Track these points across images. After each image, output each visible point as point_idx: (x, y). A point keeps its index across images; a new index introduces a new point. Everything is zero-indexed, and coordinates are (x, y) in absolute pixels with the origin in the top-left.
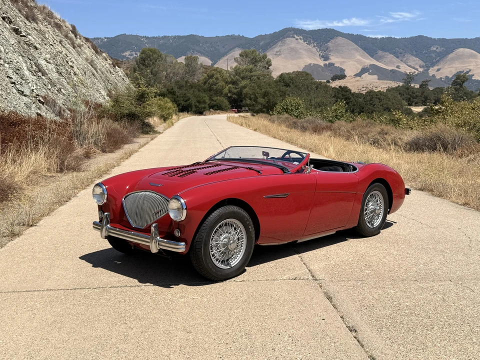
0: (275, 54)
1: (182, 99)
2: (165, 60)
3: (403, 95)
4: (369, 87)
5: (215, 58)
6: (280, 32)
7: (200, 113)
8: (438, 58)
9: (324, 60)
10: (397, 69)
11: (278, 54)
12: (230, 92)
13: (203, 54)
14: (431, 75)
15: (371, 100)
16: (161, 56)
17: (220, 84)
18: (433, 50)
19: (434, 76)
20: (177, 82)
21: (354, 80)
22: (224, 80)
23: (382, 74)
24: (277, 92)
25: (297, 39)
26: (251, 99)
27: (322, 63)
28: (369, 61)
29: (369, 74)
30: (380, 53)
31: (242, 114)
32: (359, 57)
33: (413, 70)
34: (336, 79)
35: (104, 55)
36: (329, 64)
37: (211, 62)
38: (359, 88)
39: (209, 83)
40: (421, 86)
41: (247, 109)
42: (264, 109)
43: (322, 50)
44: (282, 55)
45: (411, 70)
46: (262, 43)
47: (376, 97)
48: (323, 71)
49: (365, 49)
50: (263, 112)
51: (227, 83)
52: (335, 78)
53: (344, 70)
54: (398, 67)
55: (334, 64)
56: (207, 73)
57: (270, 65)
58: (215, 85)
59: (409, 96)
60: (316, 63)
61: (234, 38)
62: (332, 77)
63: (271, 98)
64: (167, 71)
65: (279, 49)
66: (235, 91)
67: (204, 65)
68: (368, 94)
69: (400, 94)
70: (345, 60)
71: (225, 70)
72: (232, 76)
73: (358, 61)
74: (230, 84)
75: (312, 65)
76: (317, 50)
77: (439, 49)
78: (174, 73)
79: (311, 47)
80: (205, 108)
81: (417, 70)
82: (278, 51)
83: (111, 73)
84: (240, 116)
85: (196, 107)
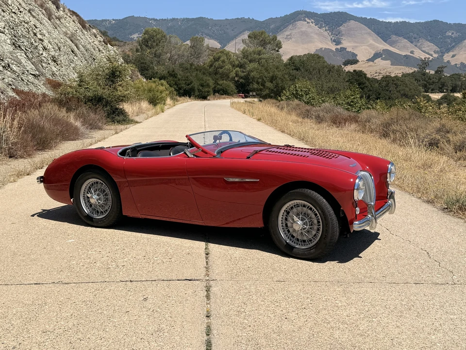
0: (286, 38)
1: (184, 82)
2: (170, 42)
3: (420, 81)
4: (382, 72)
5: (224, 41)
6: (291, 15)
7: (204, 97)
8: (454, 44)
9: (335, 45)
10: (411, 55)
11: (288, 38)
12: (237, 75)
13: (211, 37)
14: (445, 61)
15: (387, 85)
16: (165, 36)
17: (227, 67)
18: (448, 36)
19: (448, 62)
20: (181, 65)
21: (367, 65)
22: (231, 63)
23: (395, 59)
24: (286, 76)
25: (308, 23)
26: (258, 83)
27: (333, 47)
28: (382, 46)
29: (381, 59)
30: (394, 37)
31: (248, 99)
32: (371, 42)
33: (428, 56)
34: (348, 64)
35: (94, 31)
36: (341, 48)
37: (220, 46)
38: (371, 74)
39: (215, 66)
40: (436, 72)
41: (254, 94)
42: (272, 95)
43: (334, 34)
44: (293, 39)
45: (425, 55)
46: (272, 26)
47: (392, 83)
48: (334, 56)
49: (378, 34)
50: (271, 97)
51: (233, 66)
52: (346, 63)
53: (357, 55)
54: (412, 52)
55: (346, 49)
56: (214, 55)
57: (280, 47)
58: (221, 68)
59: (425, 83)
60: (327, 47)
61: (244, 21)
62: (344, 61)
63: (280, 82)
64: (171, 52)
65: (290, 32)
66: (243, 74)
67: (211, 48)
68: (384, 79)
69: (416, 80)
70: (358, 45)
71: (233, 53)
72: (240, 59)
73: (370, 46)
74: (237, 67)
75: (323, 49)
76: (329, 34)
77: (455, 34)
78: (179, 55)
79: (322, 31)
80: (208, 92)
81: (432, 56)
82: (289, 35)
83: (99, 51)
84: (246, 101)
85: (199, 90)
